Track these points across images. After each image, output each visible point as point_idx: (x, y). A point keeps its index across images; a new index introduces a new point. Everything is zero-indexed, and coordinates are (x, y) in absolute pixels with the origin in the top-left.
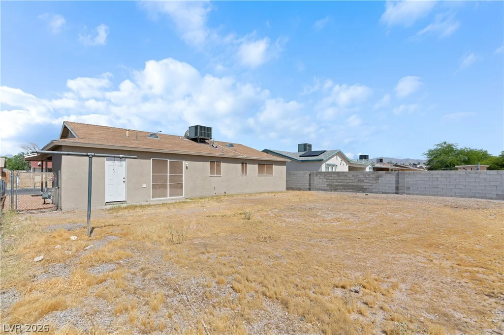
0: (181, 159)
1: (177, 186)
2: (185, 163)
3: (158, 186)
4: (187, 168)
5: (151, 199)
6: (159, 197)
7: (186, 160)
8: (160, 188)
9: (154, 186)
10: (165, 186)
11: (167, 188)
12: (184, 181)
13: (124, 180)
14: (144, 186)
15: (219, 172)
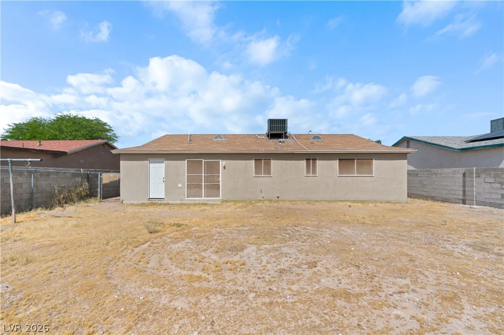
0: (218, 159)
1: (214, 188)
2: (222, 163)
3: (194, 187)
4: (224, 167)
5: (186, 198)
6: (194, 197)
7: (223, 159)
8: (195, 188)
9: (189, 187)
10: (200, 186)
11: (202, 188)
12: (221, 182)
13: (164, 180)
14: (180, 185)
15: (268, 171)
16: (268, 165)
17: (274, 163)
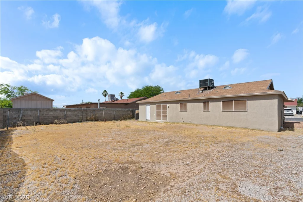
1: (165, 116)
3: (158, 116)
4: (169, 108)
5: (156, 120)
6: (159, 120)
7: (168, 104)
11: (161, 116)
12: (167, 114)
13: (150, 113)
14: (154, 115)
15: (185, 109)
16: (185, 106)
17: (189, 105)
